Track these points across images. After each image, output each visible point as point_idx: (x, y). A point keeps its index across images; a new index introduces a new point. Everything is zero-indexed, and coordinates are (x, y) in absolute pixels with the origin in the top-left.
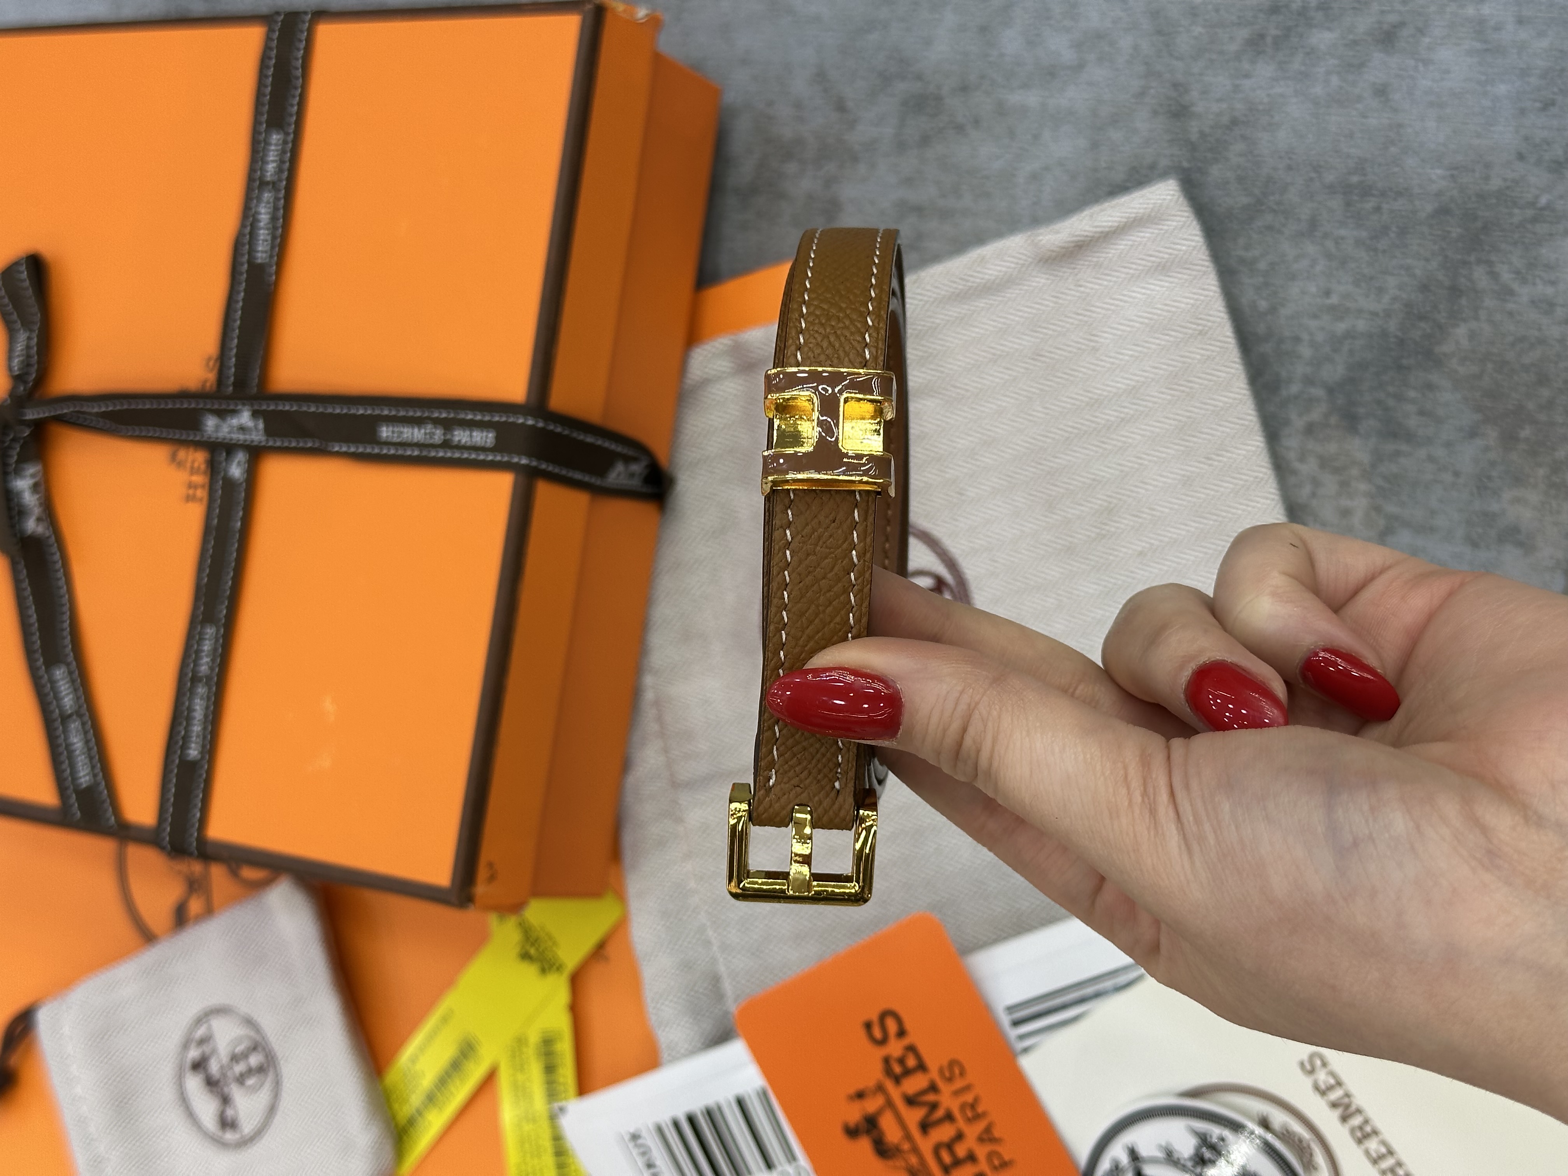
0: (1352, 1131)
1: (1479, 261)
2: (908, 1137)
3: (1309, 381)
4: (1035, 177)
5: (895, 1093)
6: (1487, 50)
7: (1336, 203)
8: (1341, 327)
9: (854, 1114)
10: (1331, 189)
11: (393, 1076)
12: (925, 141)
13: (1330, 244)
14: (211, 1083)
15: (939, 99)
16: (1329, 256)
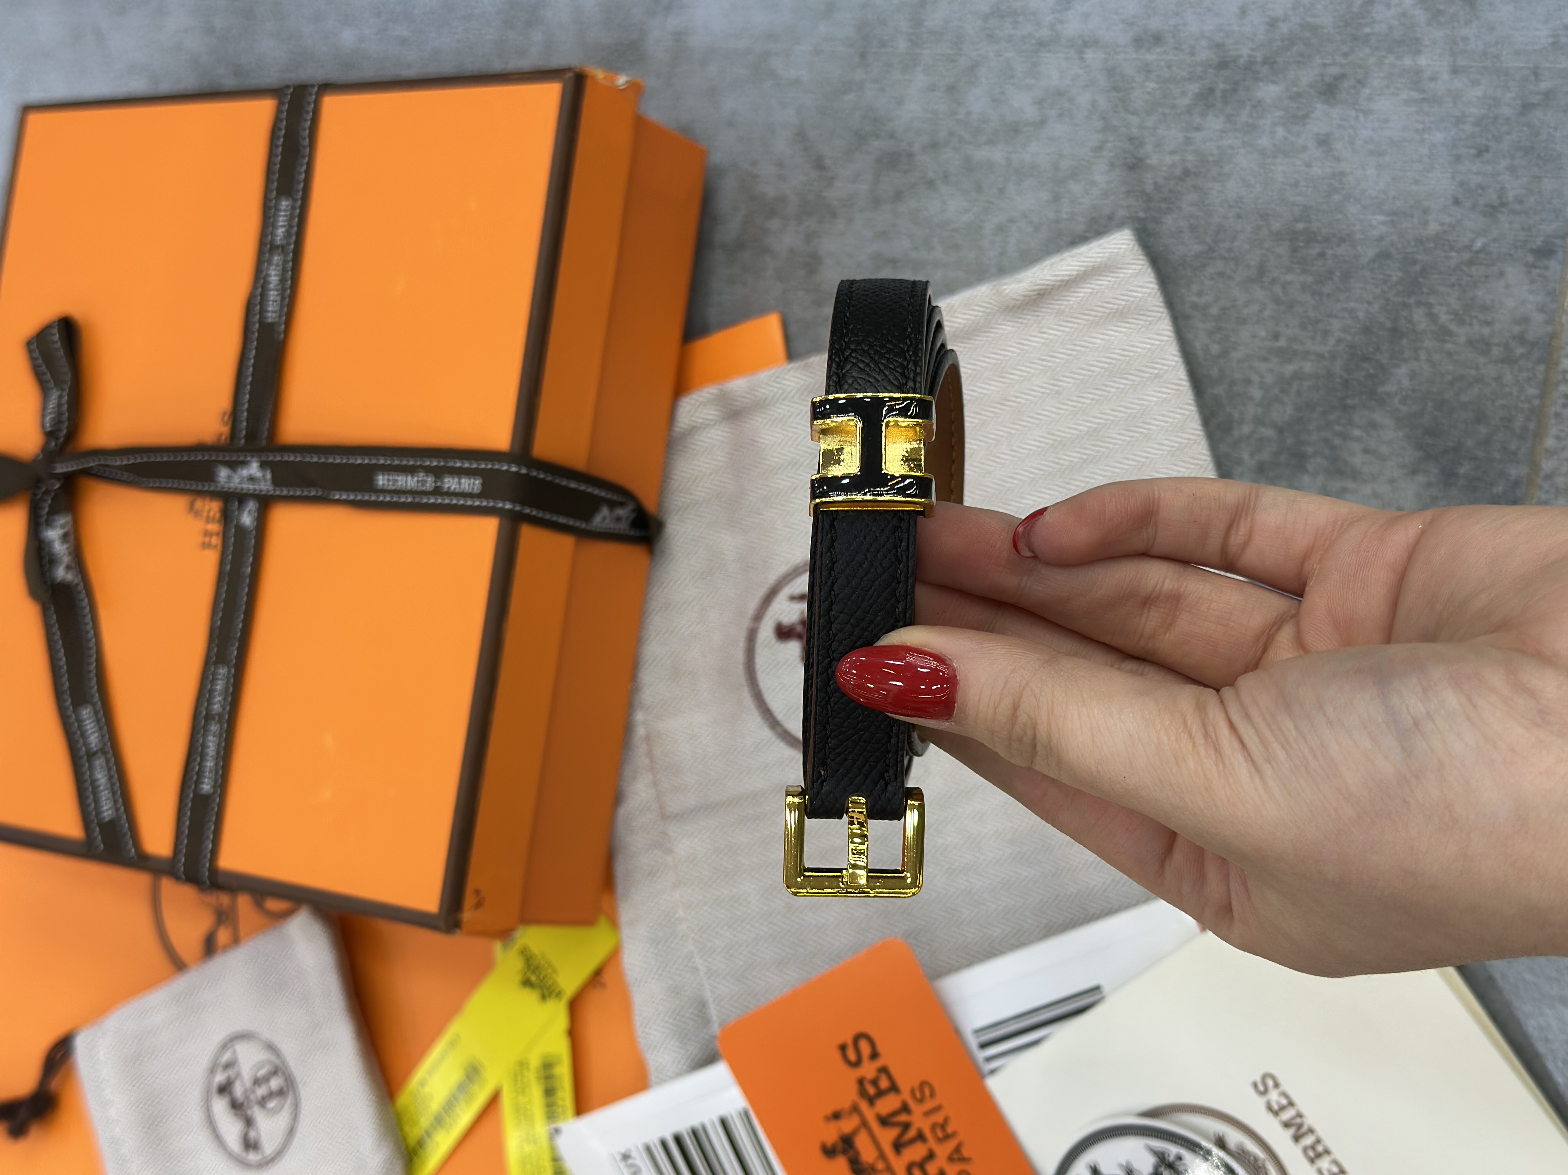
0: (1305, 1150)
1: (1419, 304)
2: (882, 1156)
3: (1259, 421)
4: (1001, 229)
5: (870, 1114)
6: (1423, 99)
7: (1283, 249)
8: (1289, 369)
9: (831, 1134)
10: (1278, 236)
11: (404, 1099)
12: (898, 197)
13: (1277, 289)
14: (236, 1106)
15: (910, 155)
16: (1277, 301)
